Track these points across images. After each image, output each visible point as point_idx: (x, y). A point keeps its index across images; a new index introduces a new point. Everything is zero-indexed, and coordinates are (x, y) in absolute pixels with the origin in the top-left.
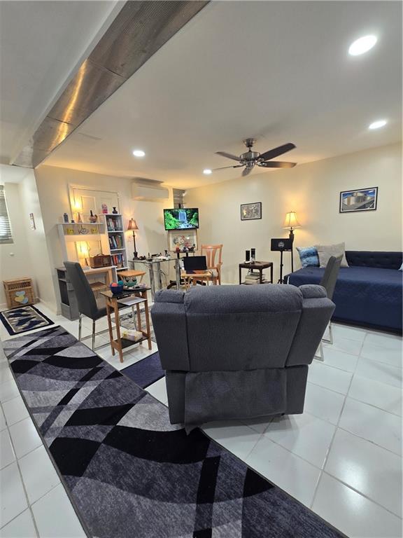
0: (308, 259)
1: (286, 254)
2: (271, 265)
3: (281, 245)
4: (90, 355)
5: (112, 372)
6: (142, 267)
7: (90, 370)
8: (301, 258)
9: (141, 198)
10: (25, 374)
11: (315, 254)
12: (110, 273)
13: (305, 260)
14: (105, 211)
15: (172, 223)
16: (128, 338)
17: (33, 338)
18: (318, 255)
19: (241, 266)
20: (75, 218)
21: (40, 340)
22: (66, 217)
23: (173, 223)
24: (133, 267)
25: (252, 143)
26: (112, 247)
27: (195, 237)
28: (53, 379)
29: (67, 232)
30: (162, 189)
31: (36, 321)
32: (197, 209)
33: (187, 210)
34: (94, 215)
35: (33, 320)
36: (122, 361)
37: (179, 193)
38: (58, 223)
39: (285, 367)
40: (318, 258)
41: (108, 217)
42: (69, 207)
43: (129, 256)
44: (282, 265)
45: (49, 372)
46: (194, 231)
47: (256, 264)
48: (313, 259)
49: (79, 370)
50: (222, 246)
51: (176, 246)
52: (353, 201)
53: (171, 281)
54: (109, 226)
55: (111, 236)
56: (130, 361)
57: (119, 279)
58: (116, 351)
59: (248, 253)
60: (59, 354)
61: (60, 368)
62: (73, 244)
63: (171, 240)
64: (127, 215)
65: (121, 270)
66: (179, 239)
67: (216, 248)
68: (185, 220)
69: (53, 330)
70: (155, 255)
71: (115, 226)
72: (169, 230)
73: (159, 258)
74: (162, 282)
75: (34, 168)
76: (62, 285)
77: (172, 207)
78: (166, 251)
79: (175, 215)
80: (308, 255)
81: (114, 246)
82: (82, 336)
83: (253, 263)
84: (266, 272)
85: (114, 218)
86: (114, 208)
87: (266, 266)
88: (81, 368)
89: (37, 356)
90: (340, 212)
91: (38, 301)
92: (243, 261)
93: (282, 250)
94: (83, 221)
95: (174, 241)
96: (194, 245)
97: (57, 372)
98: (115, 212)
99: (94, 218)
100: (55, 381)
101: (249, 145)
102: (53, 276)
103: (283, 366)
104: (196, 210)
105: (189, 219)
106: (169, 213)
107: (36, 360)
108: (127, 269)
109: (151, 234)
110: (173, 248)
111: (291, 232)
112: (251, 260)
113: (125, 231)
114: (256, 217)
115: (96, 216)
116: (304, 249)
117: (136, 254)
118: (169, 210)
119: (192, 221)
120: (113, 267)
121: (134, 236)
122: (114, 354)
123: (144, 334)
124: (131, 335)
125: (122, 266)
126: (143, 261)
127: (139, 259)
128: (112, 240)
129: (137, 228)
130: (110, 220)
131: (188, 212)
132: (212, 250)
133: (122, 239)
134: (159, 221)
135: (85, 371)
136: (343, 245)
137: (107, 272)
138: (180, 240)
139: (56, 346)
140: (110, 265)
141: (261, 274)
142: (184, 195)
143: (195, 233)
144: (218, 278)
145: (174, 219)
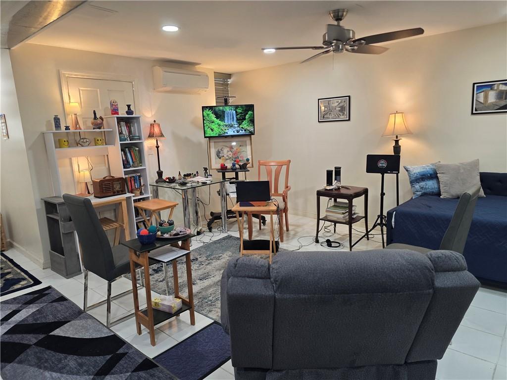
0: (422, 184)
1: (390, 177)
2: (365, 192)
3: (382, 164)
4: (105, 333)
5: (141, 361)
6: (170, 195)
7: (108, 357)
8: (412, 182)
9: (168, 88)
10: (11, 364)
11: (434, 176)
12: (124, 204)
13: (417, 186)
14: (115, 111)
15: (214, 126)
16: (161, 308)
17: (14, 307)
18: (437, 178)
19: (320, 194)
20: (70, 122)
21: (24, 310)
22: (57, 120)
23: (216, 127)
24: (156, 195)
25: (342, 15)
26: (126, 164)
27: (249, 148)
28: (54, 371)
29: (59, 144)
30: (198, 74)
31: (12, 279)
32: (252, 106)
33: (237, 107)
34: (98, 116)
35: (8, 277)
36: (153, 343)
37: (223, 78)
38: (44, 129)
39: (406, 363)
40: (438, 182)
41: (120, 120)
42: (61, 104)
43: (151, 177)
44: (383, 194)
45: (46, 361)
46: (247, 139)
47: (343, 191)
48: (430, 185)
49: (93, 359)
50: (290, 161)
51: (221, 161)
52: (492, 97)
53: (212, 214)
54: (121, 133)
55: (124, 148)
56: (165, 344)
57: (137, 214)
58: (143, 327)
59: (329, 173)
60: (58, 332)
61: (62, 356)
62: (67, 161)
63: (213, 152)
64: (147, 115)
65: (139, 200)
66: (225, 150)
67: (280, 165)
68: (235, 123)
69: (42, 293)
70: (188, 175)
71: (130, 132)
72: (210, 137)
73: (196, 179)
74: (199, 214)
75: (9, 49)
76: (53, 225)
77: (213, 103)
78: (206, 169)
79: (220, 116)
80: (423, 177)
81: (128, 162)
82: (89, 305)
83: (339, 189)
84: (358, 202)
85: (128, 121)
86: (129, 106)
87: (357, 195)
88: (93, 355)
89: (25, 335)
90: (472, 113)
91: (11, 246)
92: (323, 185)
93: (383, 171)
94: (82, 127)
95: (218, 155)
96: (248, 160)
97: (60, 361)
98: (129, 112)
99: (99, 121)
100: (59, 375)
101: (338, 18)
102: (37, 210)
103: (403, 362)
104: (250, 107)
105: (240, 120)
106: (210, 112)
107: (26, 342)
108: (148, 198)
109: (182, 143)
110: (216, 164)
111: (397, 142)
112: (335, 184)
113: (145, 139)
114: (342, 118)
115: (101, 118)
116: (417, 169)
117: (160, 174)
118: (211, 108)
119: (245, 124)
120: (128, 195)
121: (158, 147)
122: (140, 332)
123: (184, 302)
124: (166, 303)
125: (141, 194)
126: (173, 185)
127: (165, 181)
128: (125, 154)
129: (162, 135)
130: (123, 124)
131: (239, 111)
132: (274, 169)
133: (140, 152)
134: (194, 123)
135: (101, 360)
136: (476, 164)
137: (118, 204)
138: (226, 152)
139: (51, 319)
140: (122, 192)
141: (350, 206)
142: (230, 81)
143: (248, 142)
144: (285, 210)
145: (217, 121)
